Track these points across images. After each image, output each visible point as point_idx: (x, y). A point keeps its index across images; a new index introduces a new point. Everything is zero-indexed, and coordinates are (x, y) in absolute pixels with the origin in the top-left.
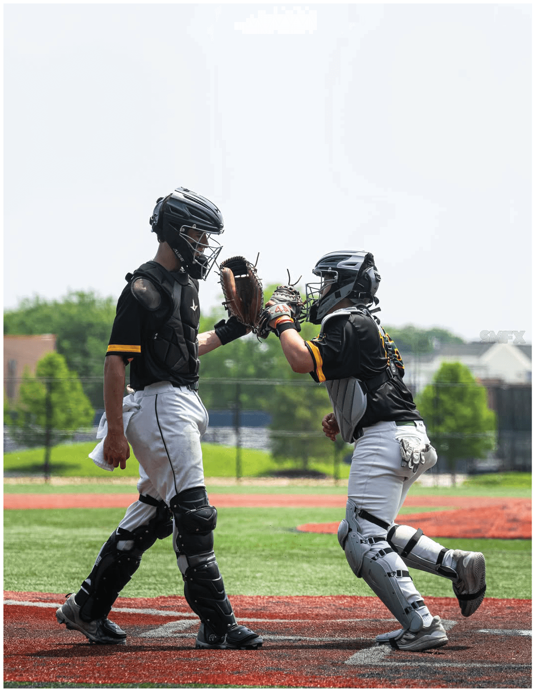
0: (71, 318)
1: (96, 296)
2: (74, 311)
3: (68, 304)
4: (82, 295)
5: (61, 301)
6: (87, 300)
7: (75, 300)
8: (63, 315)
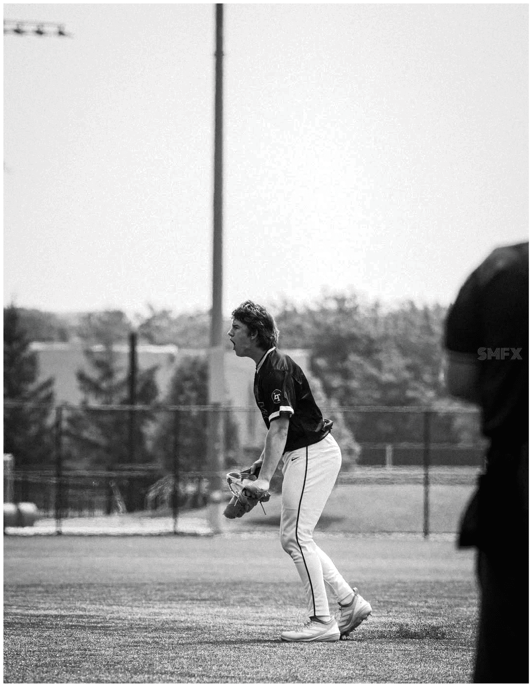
0: (328, 329)
1: (359, 301)
2: (330, 320)
3: (324, 312)
4: (341, 301)
5: (314, 307)
6: (348, 305)
7: (332, 305)
8: (317, 325)
